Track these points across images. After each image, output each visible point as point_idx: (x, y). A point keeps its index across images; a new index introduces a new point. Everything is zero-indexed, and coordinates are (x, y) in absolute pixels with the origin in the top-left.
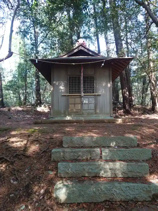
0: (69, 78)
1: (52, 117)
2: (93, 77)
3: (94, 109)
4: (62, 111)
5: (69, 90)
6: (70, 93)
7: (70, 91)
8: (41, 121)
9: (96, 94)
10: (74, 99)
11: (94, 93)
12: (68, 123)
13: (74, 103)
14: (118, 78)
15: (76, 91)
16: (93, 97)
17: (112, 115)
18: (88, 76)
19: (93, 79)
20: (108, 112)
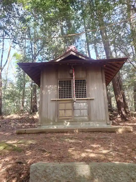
0: (59, 82)
1: (39, 125)
2: (85, 80)
3: (87, 115)
4: (52, 119)
5: (59, 94)
6: (60, 98)
7: (60, 96)
8: (25, 130)
9: (89, 98)
10: (64, 104)
11: (86, 97)
12: (56, 133)
13: (64, 109)
14: (111, 84)
15: (66, 96)
16: (86, 101)
17: (108, 123)
18: (79, 80)
19: (85, 82)
20: (104, 119)
